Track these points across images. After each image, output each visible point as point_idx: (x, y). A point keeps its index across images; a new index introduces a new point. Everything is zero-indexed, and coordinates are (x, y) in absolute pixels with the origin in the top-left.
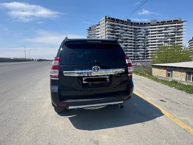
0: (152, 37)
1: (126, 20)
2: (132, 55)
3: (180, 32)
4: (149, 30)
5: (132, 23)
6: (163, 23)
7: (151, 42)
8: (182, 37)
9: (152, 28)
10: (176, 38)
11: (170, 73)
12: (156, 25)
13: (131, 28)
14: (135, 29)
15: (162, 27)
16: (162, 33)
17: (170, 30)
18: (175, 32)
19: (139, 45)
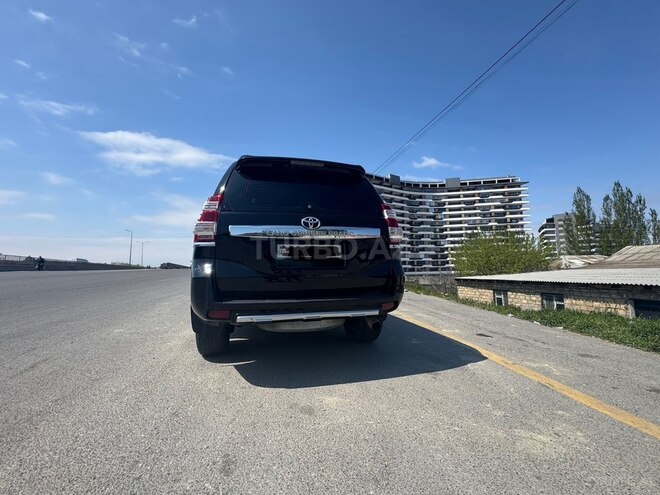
0: (451, 216)
1: (389, 177)
2: (408, 259)
3: (516, 207)
4: (443, 200)
5: (402, 183)
6: (475, 185)
7: (452, 229)
8: (522, 219)
9: (450, 197)
10: (508, 220)
11: (502, 297)
12: (459, 191)
13: (402, 195)
14: (409, 196)
15: (473, 195)
16: (475, 209)
17: (493, 200)
18: (504, 207)
19: (422, 236)
